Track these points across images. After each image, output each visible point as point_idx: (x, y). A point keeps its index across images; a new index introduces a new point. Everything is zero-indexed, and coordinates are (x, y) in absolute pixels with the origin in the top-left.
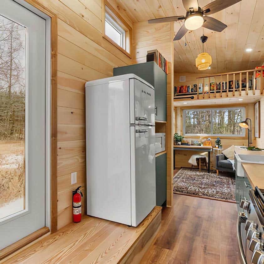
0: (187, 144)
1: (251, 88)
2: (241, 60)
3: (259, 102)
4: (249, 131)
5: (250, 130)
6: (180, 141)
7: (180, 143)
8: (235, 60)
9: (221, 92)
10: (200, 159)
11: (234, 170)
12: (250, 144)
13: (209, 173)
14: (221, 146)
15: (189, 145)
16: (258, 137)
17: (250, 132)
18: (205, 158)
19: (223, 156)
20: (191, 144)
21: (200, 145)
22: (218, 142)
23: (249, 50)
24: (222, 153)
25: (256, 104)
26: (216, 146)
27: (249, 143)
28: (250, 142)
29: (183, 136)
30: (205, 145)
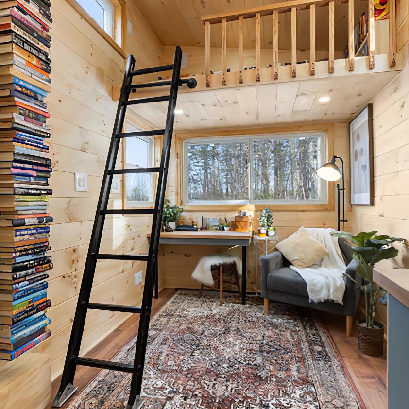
0: (191, 227)
4: (339, 190)
5: (341, 187)
6: (174, 219)
7: (172, 225)
10: (221, 268)
11: (310, 302)
12: (341, 223)
13: (244, 303)
15: (196, 230)
17: (341, 192)
20: (200, 226)
21: (223, 229)
24: (277, 250)
26: (262, 232)
27: (339, 221)
28: (341, 218)
29: (180, 207)
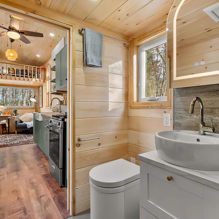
1: (38, 77)
2: (32, 59)
3: (42, 86)
5: (36, 103)
8: (29, 58)
9: (20, 76)
10: (1, 125)
11: (28, 128)
13: (9, 134)
14: (18, 114)
16: (41, 107)
18: (5, 124)
19: (20, 121)
21: (0, 114)
22: (15, 112)
23: (38, 56)
24: (19, 119)
25: (40, 87)
26: (14, 114)
30: (5, 114)
